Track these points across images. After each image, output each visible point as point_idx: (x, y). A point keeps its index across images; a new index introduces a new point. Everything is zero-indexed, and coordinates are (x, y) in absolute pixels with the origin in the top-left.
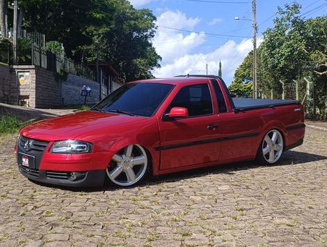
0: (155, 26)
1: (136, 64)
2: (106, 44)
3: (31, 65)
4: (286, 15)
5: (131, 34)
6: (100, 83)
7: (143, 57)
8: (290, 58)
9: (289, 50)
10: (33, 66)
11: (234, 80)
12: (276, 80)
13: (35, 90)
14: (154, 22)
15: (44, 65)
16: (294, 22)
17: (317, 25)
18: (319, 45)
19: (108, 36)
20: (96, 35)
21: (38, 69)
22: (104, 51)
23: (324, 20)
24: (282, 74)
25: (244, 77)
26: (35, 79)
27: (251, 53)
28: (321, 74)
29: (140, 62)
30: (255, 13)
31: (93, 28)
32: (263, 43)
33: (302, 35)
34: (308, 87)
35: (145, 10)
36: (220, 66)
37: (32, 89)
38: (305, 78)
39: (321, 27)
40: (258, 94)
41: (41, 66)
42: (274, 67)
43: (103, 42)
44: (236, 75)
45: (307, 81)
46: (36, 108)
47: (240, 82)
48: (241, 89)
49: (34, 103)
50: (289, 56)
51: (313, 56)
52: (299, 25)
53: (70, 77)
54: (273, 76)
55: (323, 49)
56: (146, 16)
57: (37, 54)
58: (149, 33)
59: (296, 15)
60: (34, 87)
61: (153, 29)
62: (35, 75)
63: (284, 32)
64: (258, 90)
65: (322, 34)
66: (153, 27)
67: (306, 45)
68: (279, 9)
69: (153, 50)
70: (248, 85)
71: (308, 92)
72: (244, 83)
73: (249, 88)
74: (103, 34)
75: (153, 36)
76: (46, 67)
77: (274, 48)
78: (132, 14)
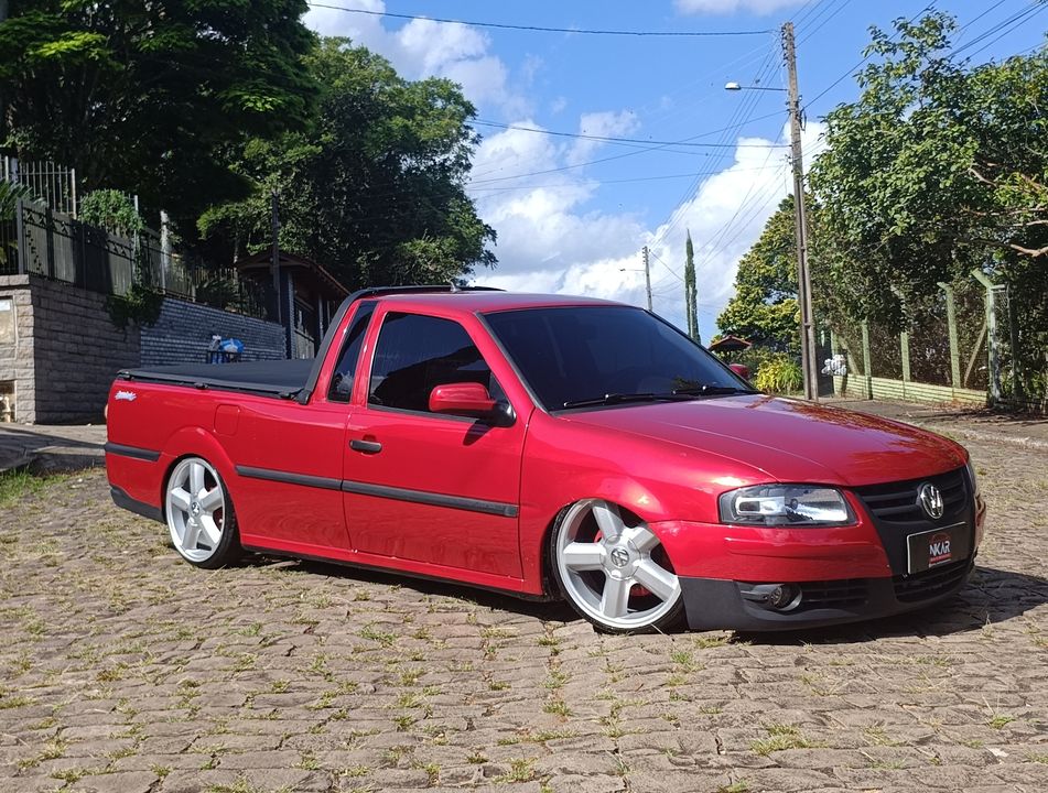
0: (472, 134)
1: (413, 258)
2: (311, 197)
3: (16, 272)
4: (901, 55)
5: (393, 162)
6: (286, 323)
7: (433, 235)
8: (924, 203)
9: (920, 173)
10: (22, 279)
11: (735, 293)
12: (879, 284)
13: (31, 361)
14: (468, 121)
15: (66, 271)
16: (930, 79)
17: (1013, 86)
18: (1022, 153)
19: (318, 170)
20: (275, 169)
21: (42, 287)
22: (304, 221)
23: (1034, 67)
24: (896, 263)
25: (768, 281)
26: (30, 321)
27: (787, 205)
28: (1035, 253)
29: (424, 251)
30: (793, 66)
31: (266, 146)
32: (828, 155)
33: (960, 120)
34: (990, 301)
35: (435, 83)
36: (690, 253)
37: (23, 356)
38: (976, 273)
39: (1024, 92)
40: (817, 336)
41: (52, 277)
42: (871, 237)
43: (299, 190)
44: (741, 276)
45: (985, 282)
46: (37, 422)
47: (757, 301)
48: (762, 323)
49: (32, 404)
50: (921, 194)
51: (1003, 192)
52: (951, 89)
53: (171, 308)
54: (869, 272)
55: (1034, 167)
56: (439, 104)
57: (39, 235)
58: (452, 157)
59: (936, 55)
60: (31, 350)
61: (466, 143)
62: (30, 309)
63: (898, 112)
64: (816, 322)
65: (1031, 115)
66: (465, 136)
67: (978, 157)
68: (876, 34)
69: (467, 206)
70: (785, 310)
71: (991, 321)
72: (769, 301)
73: (788, 318)
74: (297, 164)
75: (468, 167)
76: (71, 279)
77: (865, 171)
78: (392, 96)
